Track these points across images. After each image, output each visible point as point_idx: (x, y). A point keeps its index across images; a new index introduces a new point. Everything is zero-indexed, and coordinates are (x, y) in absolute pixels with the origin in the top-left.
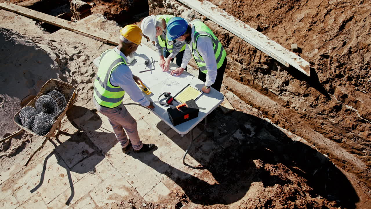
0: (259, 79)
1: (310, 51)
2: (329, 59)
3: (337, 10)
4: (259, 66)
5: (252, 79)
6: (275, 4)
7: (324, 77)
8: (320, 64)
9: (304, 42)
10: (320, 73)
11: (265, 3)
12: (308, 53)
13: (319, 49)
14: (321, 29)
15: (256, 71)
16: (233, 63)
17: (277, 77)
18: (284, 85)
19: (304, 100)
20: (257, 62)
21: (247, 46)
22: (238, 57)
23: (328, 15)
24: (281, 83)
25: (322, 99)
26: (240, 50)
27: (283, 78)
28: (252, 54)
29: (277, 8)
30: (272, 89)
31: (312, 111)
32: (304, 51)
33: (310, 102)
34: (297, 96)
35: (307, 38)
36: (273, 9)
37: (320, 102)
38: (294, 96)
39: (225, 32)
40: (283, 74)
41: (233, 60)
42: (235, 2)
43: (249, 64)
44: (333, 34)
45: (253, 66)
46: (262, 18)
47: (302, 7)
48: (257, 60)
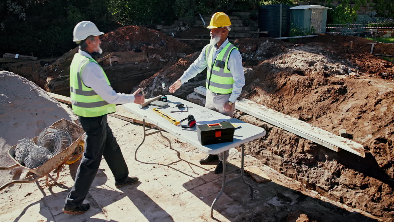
0: (303, 173)
1: (363, 137)
2: (387, 143)
3: (388, 99)
4: (302, 156)
5: (295, 174)
6: (317, 97)
7: (384, 159)
8: (377, 147)
9: (355, 128)
10: (378, 156)
11: (307, 97)
12: (360, 138)
13: (373, 134)
14: (373, 116)
15: (299, 163)
16: (272, 157)
17: (325, 168)
18: (335, 177)
19: (362, 193)
20: (299, 152)
21: (288, 135)
22: (278, 149)
23: (379, 105)
24: (330, 174)
25: (387, 188)
26: (280, 141)
27: (333, 167)
28: (293, 143)
29: (320, 101)
30: (319, 183)
31: (374, 206)
32: (355, 136)
33: (370, 195)
34: (352, 189)
35: (357, 125)
36: (315, 101)
37: (383, 193)
38: (348, 189)
39: (263, 124)
40: (332, 164)
41: (272, 153)
42: (275, 98)
43: (291, 155)
44: (388, 120)
45: (295, 157)
46: (304, 110)
47: (348, 99)
48: (299, 150)
